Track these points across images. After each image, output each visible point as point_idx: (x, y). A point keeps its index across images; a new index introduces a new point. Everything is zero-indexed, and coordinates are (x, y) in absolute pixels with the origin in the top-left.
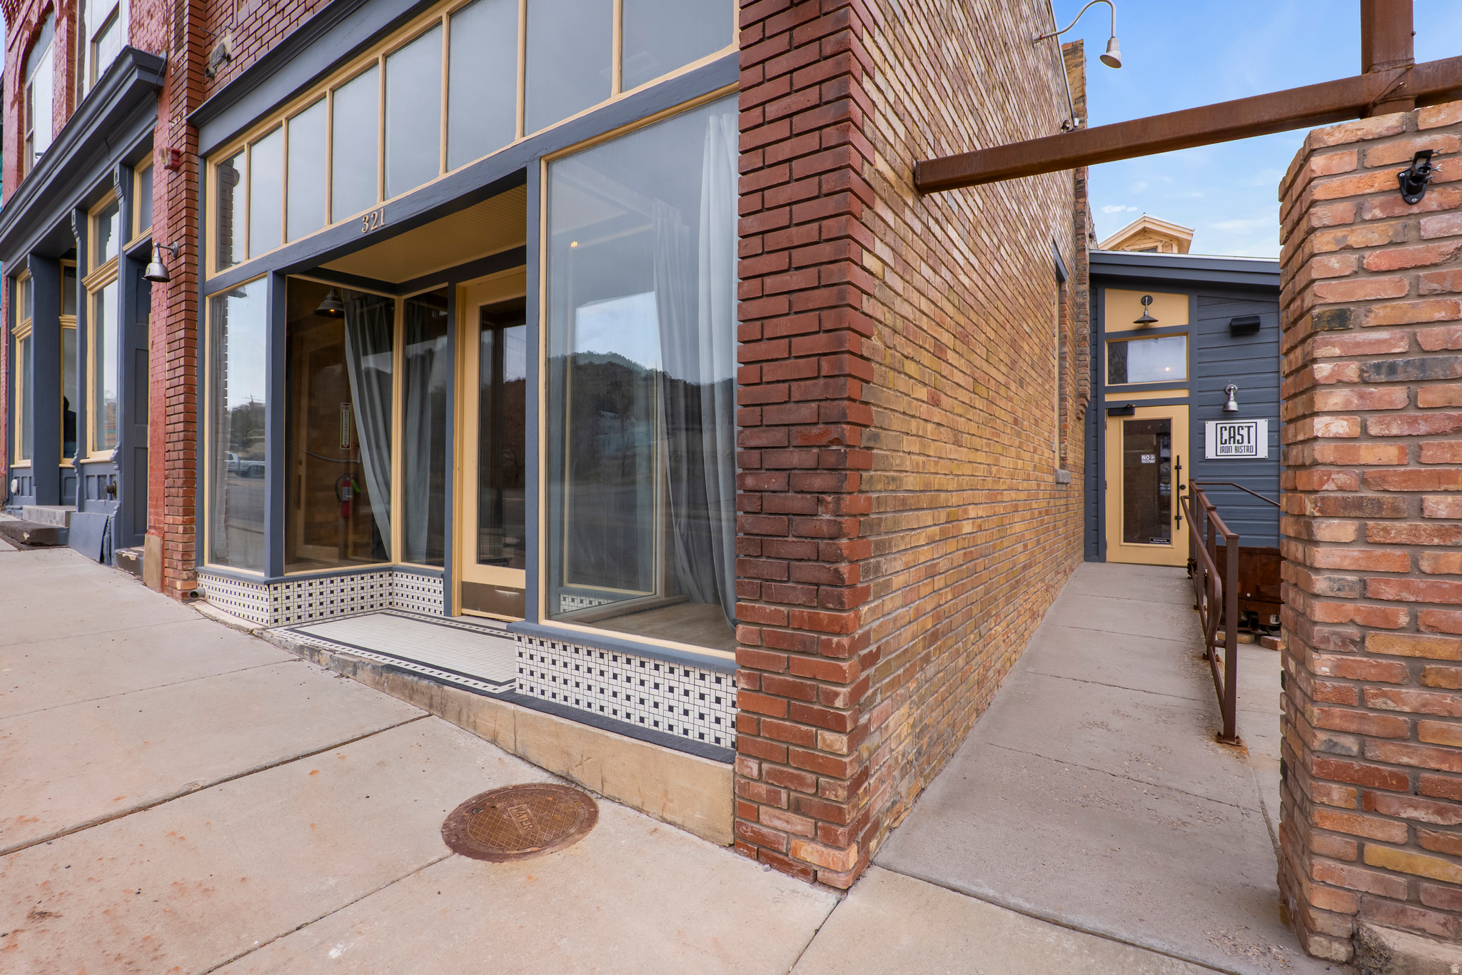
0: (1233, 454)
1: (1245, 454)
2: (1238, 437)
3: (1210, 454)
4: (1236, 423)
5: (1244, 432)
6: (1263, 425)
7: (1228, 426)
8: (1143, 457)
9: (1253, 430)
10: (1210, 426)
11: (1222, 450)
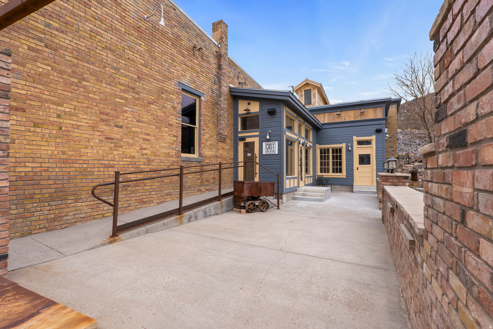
0: (269, 153)
1: (272, 153)
2: (271, 147)
3: (264, 153)
4: (270, 143)
5: (272, 146)
6: (277, 143)
7: (268, 144)
8: (248, 154)
9: (274, 145)
10: (264, 144)
11: (267, 152)
